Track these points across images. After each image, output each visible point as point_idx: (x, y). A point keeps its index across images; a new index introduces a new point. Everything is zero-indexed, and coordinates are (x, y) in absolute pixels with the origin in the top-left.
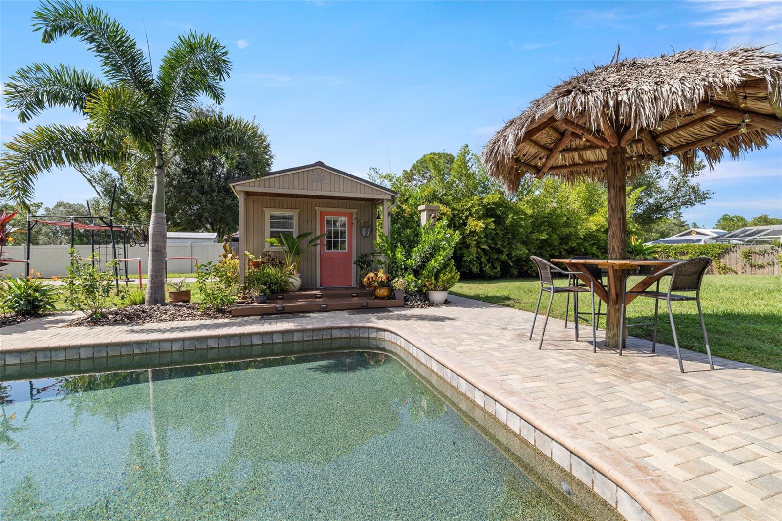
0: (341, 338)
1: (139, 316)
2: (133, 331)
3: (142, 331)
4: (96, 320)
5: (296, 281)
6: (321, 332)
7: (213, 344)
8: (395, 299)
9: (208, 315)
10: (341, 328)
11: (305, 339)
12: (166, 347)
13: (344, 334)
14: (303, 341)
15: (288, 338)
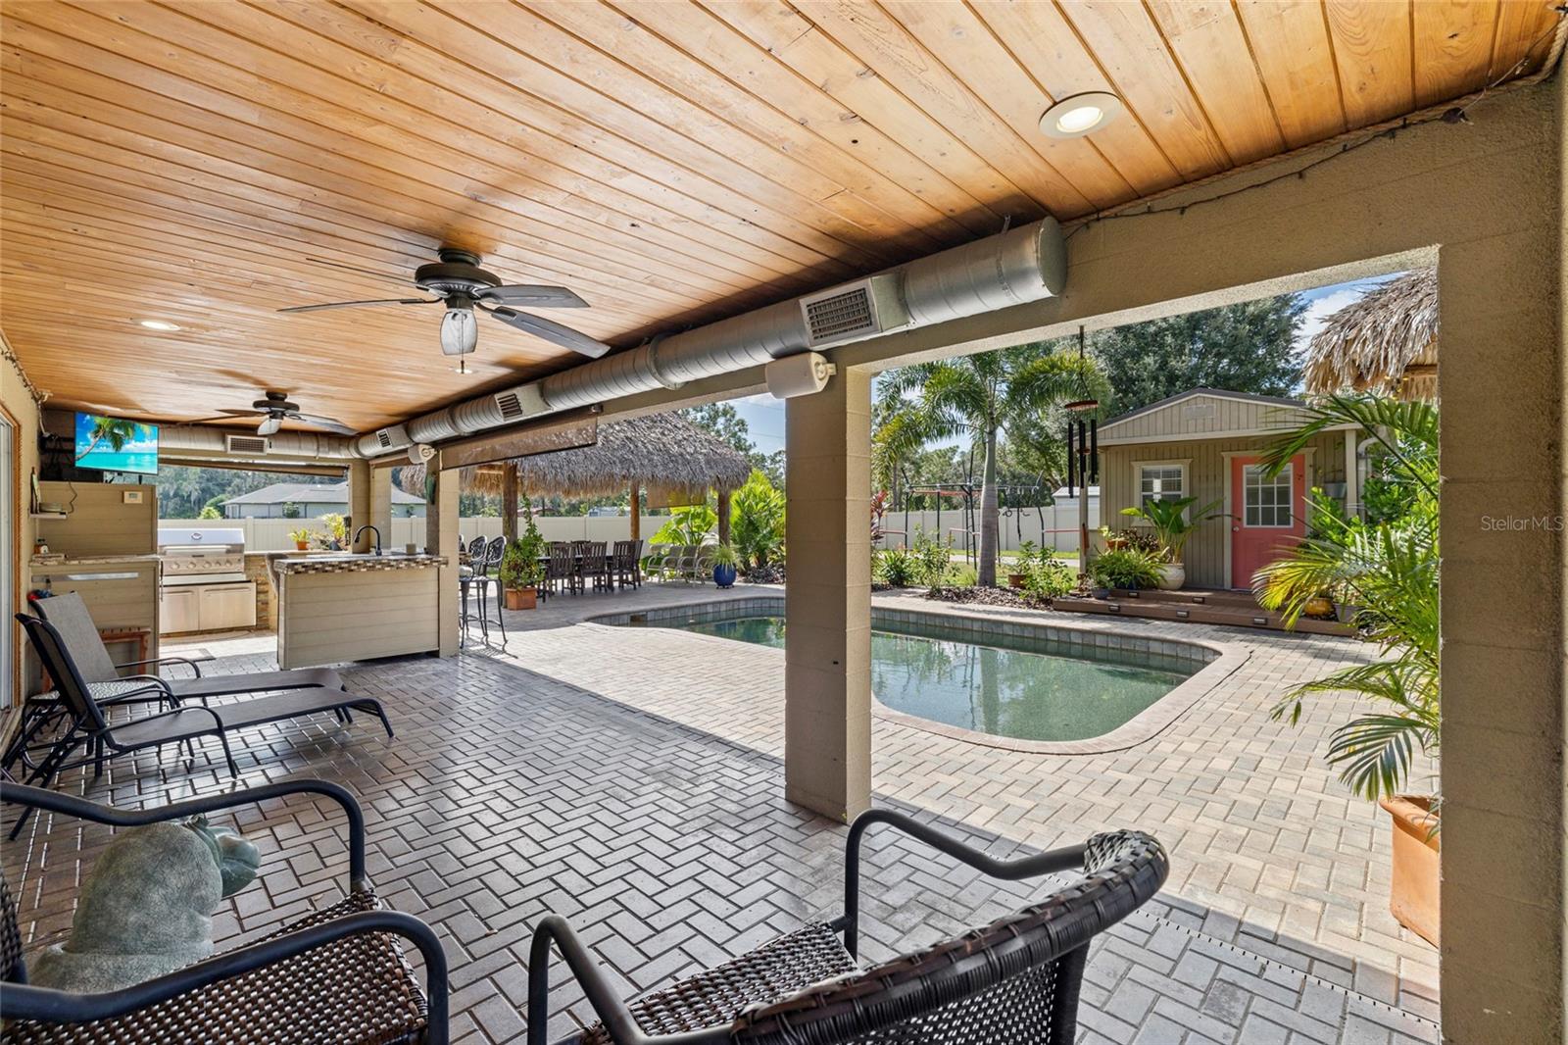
0: (1163, 655)
1: (965, 596)
2: (952, 608)
3: (959, 609)
4: (934, 594)
5: (1172, 573)
6: (1133, 641)
7: (1007, 630)
8: (1337, 620)
9: (1029, 604)
10: (1163, 641)
11: (1110, 645)
12: (968, 625)
13: (1167, 650)
14: (1107, 648)
15: (1088, 640)
